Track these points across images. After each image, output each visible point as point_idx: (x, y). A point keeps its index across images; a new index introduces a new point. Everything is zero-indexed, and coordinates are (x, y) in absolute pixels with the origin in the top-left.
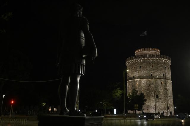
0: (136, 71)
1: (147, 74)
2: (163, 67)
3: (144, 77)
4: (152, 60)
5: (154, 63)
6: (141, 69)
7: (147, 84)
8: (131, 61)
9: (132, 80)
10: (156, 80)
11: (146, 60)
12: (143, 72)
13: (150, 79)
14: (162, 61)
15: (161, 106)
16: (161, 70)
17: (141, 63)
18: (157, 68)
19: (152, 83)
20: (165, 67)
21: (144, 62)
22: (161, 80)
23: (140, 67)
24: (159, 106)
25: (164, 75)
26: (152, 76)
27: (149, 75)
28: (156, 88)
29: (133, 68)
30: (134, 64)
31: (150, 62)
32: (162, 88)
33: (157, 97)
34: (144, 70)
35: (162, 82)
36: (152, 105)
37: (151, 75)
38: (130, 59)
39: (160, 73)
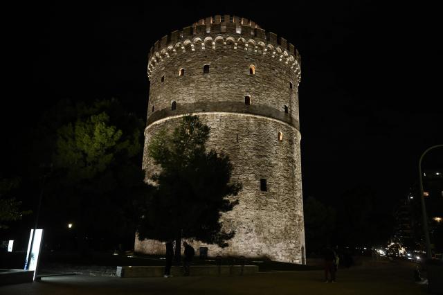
0: (187, 85)
1: (230, 95)
2: (286, 81)
3: (217, 107)
4: (253, 48)
5: (257, 58)
6: (209, 76)
7: (227, 134)
8: (170, 47)
9: (168, 118)
10: (263, 120)
11: (231, 43)
12: (215, 88)
13: (242, 115)
14: (285, 59)
15: (275, 222)
16: (280, 89)
17: (209, 53)
18: (268, 80)
19: (249, 133)
20: (291, 85)
21: (220, 52)
22: (279, 125)
23: (206, 69)
24: (269, 222)
25: (286, 108)
26: (246, 106)
27: (237, 100)
28: (261, 150)
29: (176, 71)
30: (182, 58)
31: (245, 53)
32: (282, 155)
33: (264, 186)
34: (220, 81)
35: (279, 134)
36: (242, 219)
37: (244, 101)
38: (168, 43)
39: (277, 98)
